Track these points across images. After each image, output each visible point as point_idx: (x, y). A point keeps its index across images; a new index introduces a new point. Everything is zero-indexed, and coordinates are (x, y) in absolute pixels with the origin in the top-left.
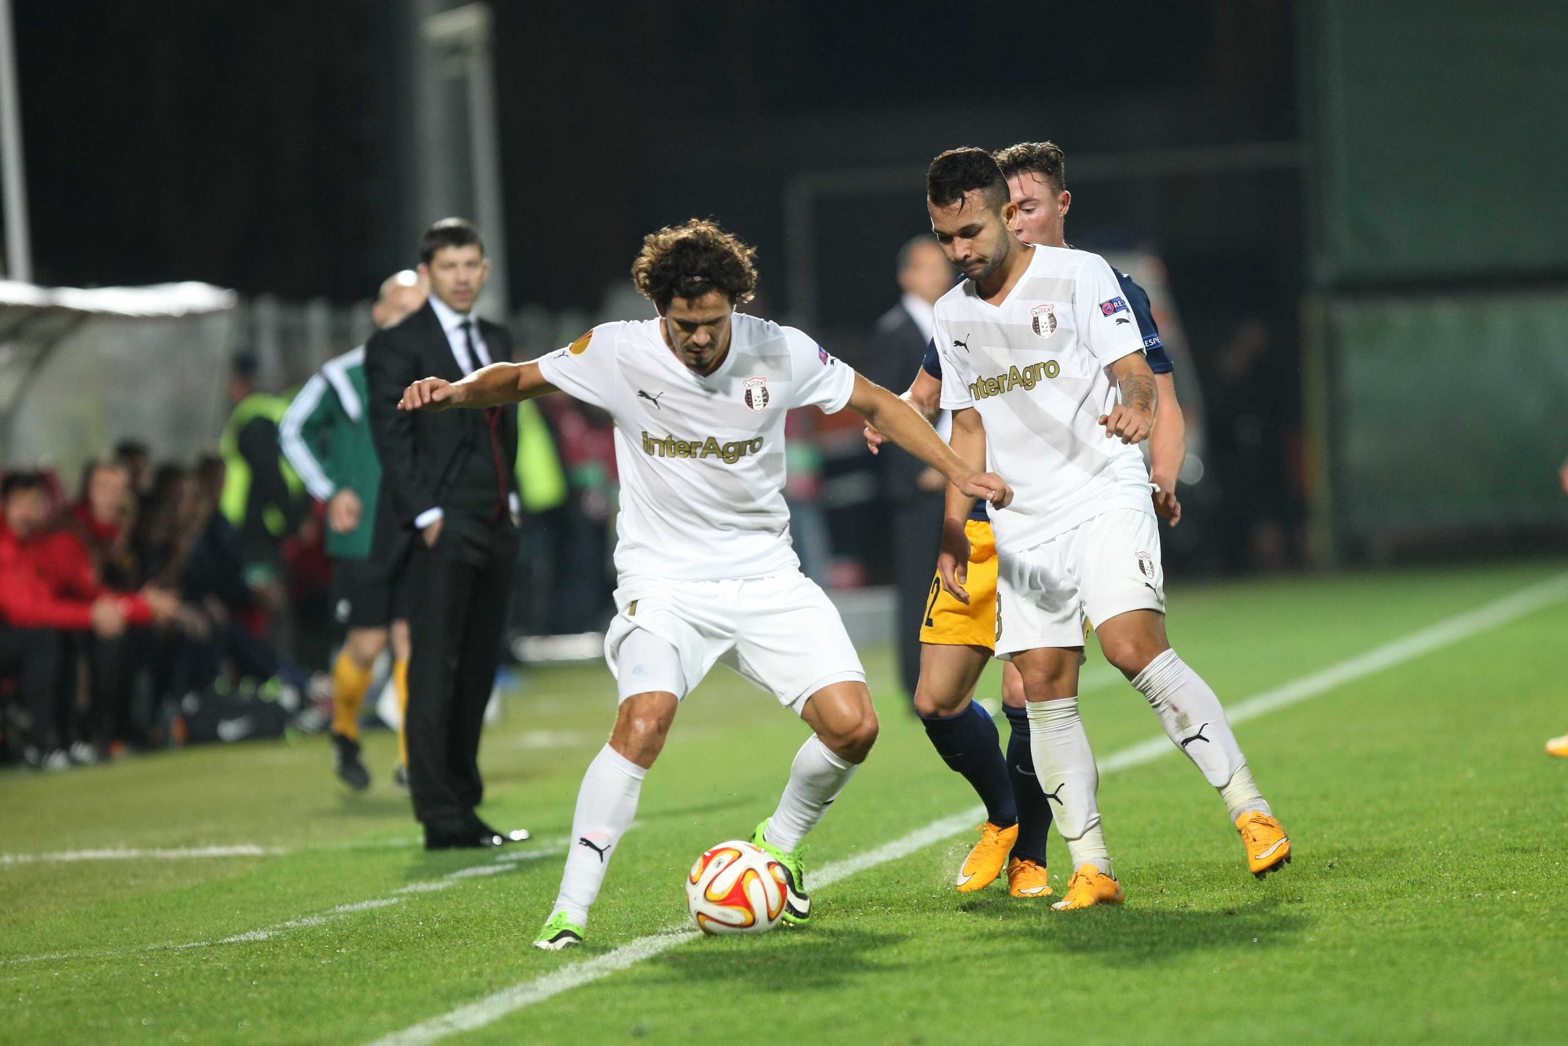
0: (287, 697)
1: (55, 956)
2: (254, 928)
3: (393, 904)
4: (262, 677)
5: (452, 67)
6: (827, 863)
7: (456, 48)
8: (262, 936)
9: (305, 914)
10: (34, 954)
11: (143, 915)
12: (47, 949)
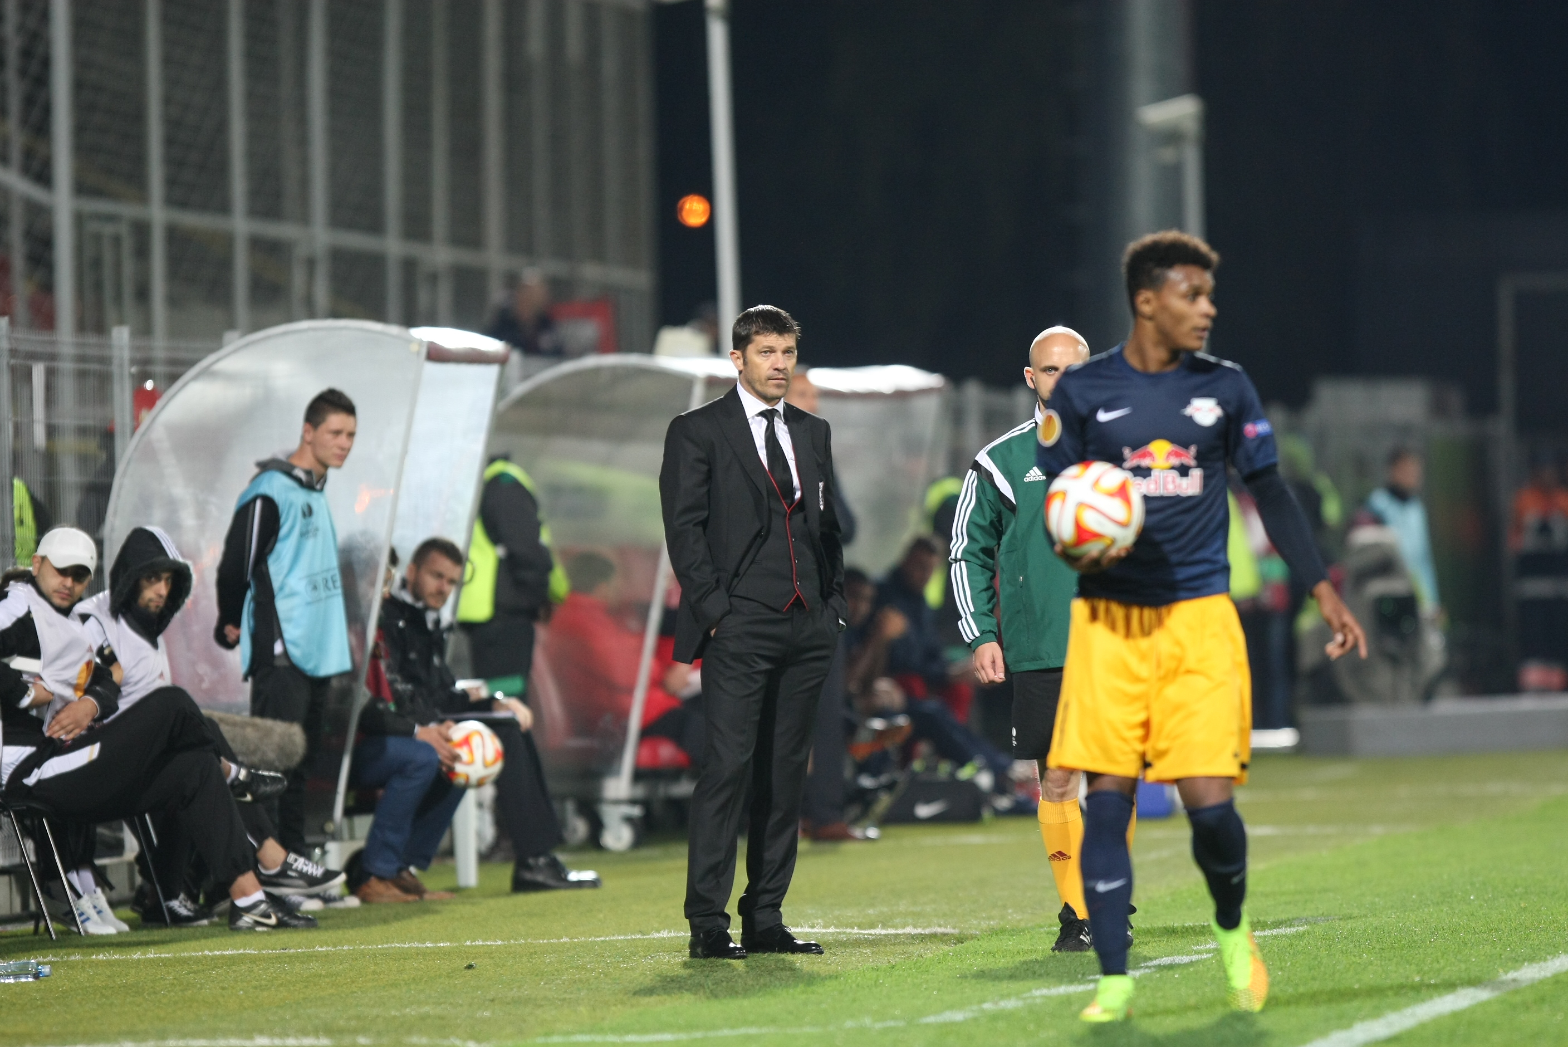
0: (985, 780)
1: (753, 1031)
2: (951, 1007)
3: (1090, 991)
4: (961, 762)
5: (1167, 155)
6: (1526, 964)
7: (1171, 136)
8: (958, 1016)
9: (1003, 997)
10: (732, 1027)
11: (841, 992)
12: (746, 1023)
